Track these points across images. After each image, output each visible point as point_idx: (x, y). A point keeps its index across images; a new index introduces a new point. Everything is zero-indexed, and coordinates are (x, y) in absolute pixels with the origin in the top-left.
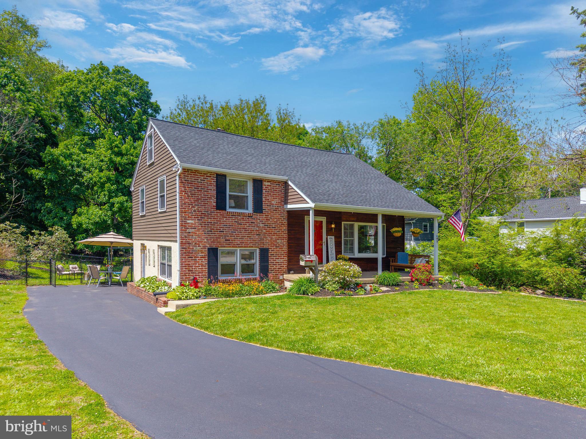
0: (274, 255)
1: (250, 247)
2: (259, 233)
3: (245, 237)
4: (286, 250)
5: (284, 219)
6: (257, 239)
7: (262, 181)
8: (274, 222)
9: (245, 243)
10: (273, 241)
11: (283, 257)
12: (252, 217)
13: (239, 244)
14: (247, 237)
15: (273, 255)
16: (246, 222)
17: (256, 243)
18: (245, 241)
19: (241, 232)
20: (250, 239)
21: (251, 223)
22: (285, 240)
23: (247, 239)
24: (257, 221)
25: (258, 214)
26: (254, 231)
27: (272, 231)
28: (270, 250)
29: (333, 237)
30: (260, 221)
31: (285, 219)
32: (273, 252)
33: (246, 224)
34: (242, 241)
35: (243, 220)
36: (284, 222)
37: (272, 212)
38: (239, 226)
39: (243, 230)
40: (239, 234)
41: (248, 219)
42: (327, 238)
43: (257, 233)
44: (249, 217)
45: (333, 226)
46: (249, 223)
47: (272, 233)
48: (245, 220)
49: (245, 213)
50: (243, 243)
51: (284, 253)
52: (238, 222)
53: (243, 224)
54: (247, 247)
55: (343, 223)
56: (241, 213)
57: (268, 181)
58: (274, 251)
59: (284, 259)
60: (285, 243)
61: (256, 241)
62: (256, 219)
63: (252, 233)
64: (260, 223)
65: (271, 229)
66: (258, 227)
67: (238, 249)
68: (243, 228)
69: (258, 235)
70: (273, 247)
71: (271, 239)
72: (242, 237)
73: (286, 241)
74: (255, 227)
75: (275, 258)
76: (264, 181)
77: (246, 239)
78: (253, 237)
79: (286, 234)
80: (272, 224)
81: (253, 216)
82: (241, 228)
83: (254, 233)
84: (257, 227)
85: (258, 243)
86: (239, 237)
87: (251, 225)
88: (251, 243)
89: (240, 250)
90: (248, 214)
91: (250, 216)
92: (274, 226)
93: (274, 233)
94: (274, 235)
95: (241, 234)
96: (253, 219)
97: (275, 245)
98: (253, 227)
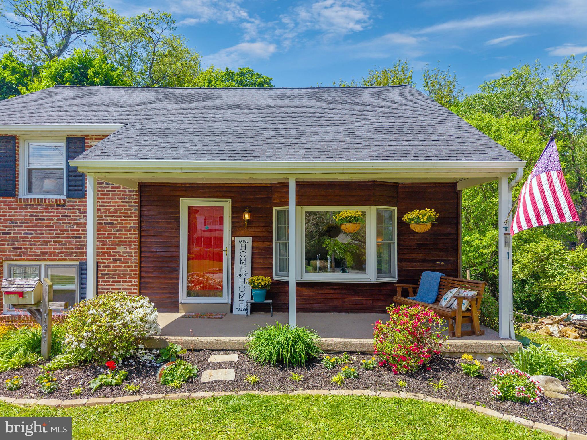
0: (109, 274)
1: (60, 260)
2: (77, 234)
3: (51, 241)
4: (135, 266)
5: (130, 206)
6: (75, 245)
7: (85, 139)
8: (110, 213)
9: (50, 252)
10: (107, 249)
11: (130, 278)
12: (64, 205)
13: (39, 255)
14: (55, 241)
15: (107, 274)
16: (52, 216)
17: (72, 252)
18: (50, 248)
19: (43, 234)
20: (59, 245)
21: (63, 216)
22: (133, 247)
23: (55, 245)
24: (74, 212)
25: (77, 200)
26: (67, 230)
27: (105, 231)
28: (102, 265)
29: (249, 239)
30: (81, 213)
31: (134, 206)
32: (107, 269)
33: (52, 220)
34: (44, 249)
35: (46, 212)
36: (132, 213)
37: (105, 195)
38: (38, 223)
39: (45, 230)
40: (38, 238)
41: (57, 209)
42: (233, 242)
43: (73, 234)
44: (58, 205)
45: (246, 216)
46: (59, 216)
47: (105, 234)
48: (51, 212)
49: (49, 199)
50: (47, 252)
51: (132, 270)
52: (38, 216)
53: (47, 220)
54: (55, 260)
55: (274, 208)
56: (42, 199)
57: (96, 139)
58: (109, 267)
59: (131, 282)
60: (133, 251)
61: (72, 248)
62: (73, 209)
63: (63, 234)
64: (80, 216)
65: (103, 227)
66: (77, 223)
67: (43, 263)
68: (46, 227)
69: (76, 237)
70: (108, 259)
71: (103, 245)
72: (44, 241)
73: (135, 249)
74: (69, 223)
75: (111, 280)
76: (88, 139)
77: (52, 245)
78: (66, 241)
79: (134, 234)
80: (105, 216)
81: (67, 204)
82: (42, 227)
83: (68, 234)
84: (74, 223)
85: (76, 252)
86: (39, 241)
87: (61, 220)
88: (62, 252)
89: (46, 265)
90: (54, 201)
91: (60, 204)
92: (109, 221)
93: (108, 234)
94: (111, 238)
95: (43, 238)
96: (65, 209)
97: (111, 256)
98: (66, 223)
